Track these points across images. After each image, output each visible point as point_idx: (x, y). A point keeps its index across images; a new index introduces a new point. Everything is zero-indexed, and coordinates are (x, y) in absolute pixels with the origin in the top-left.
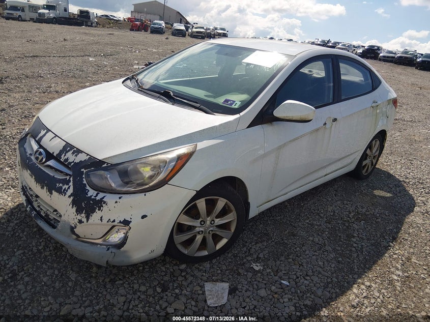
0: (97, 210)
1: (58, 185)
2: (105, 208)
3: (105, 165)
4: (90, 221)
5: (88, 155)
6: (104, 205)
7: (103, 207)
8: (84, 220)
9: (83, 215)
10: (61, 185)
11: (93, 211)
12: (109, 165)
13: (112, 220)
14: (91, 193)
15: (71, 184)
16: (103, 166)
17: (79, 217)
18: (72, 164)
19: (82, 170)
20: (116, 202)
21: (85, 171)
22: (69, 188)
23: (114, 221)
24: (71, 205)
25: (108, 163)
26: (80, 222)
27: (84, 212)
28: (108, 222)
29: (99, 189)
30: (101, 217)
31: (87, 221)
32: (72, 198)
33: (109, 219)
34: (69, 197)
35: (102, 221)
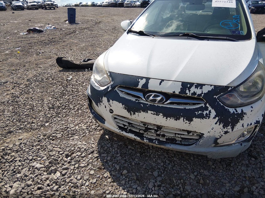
0: (240, 121)
1: (197, 113)
2: (245, 117)
3: (230, 89)
4: (235, 130)
5: (211, 85)
6: (244, 115)
7: (244, 117)
8: (230, 130)
9: (229, 127)
10: (200, 112)
11: (238, 122)
12: (233, 88)
13: (250, 124)
14: (232, 110)
15: (210, 108)
16: (229, 90)
17: (225, 130)
18: (203, 95)
19: (214, 97)
20: (252, 111)
21: (217, 97)
22: (210, 112)
23: (251, 124)
24: (218, 123)
25: (231, 87)
26: (226, 133)
27: (230, 125)
28: (247, 126)
29: (235, 107)
30: (243, 125)
31: (232, 131)
32: (217, 118)
33: (248, 124)
34: (214, 118)
35: (243, 127)
